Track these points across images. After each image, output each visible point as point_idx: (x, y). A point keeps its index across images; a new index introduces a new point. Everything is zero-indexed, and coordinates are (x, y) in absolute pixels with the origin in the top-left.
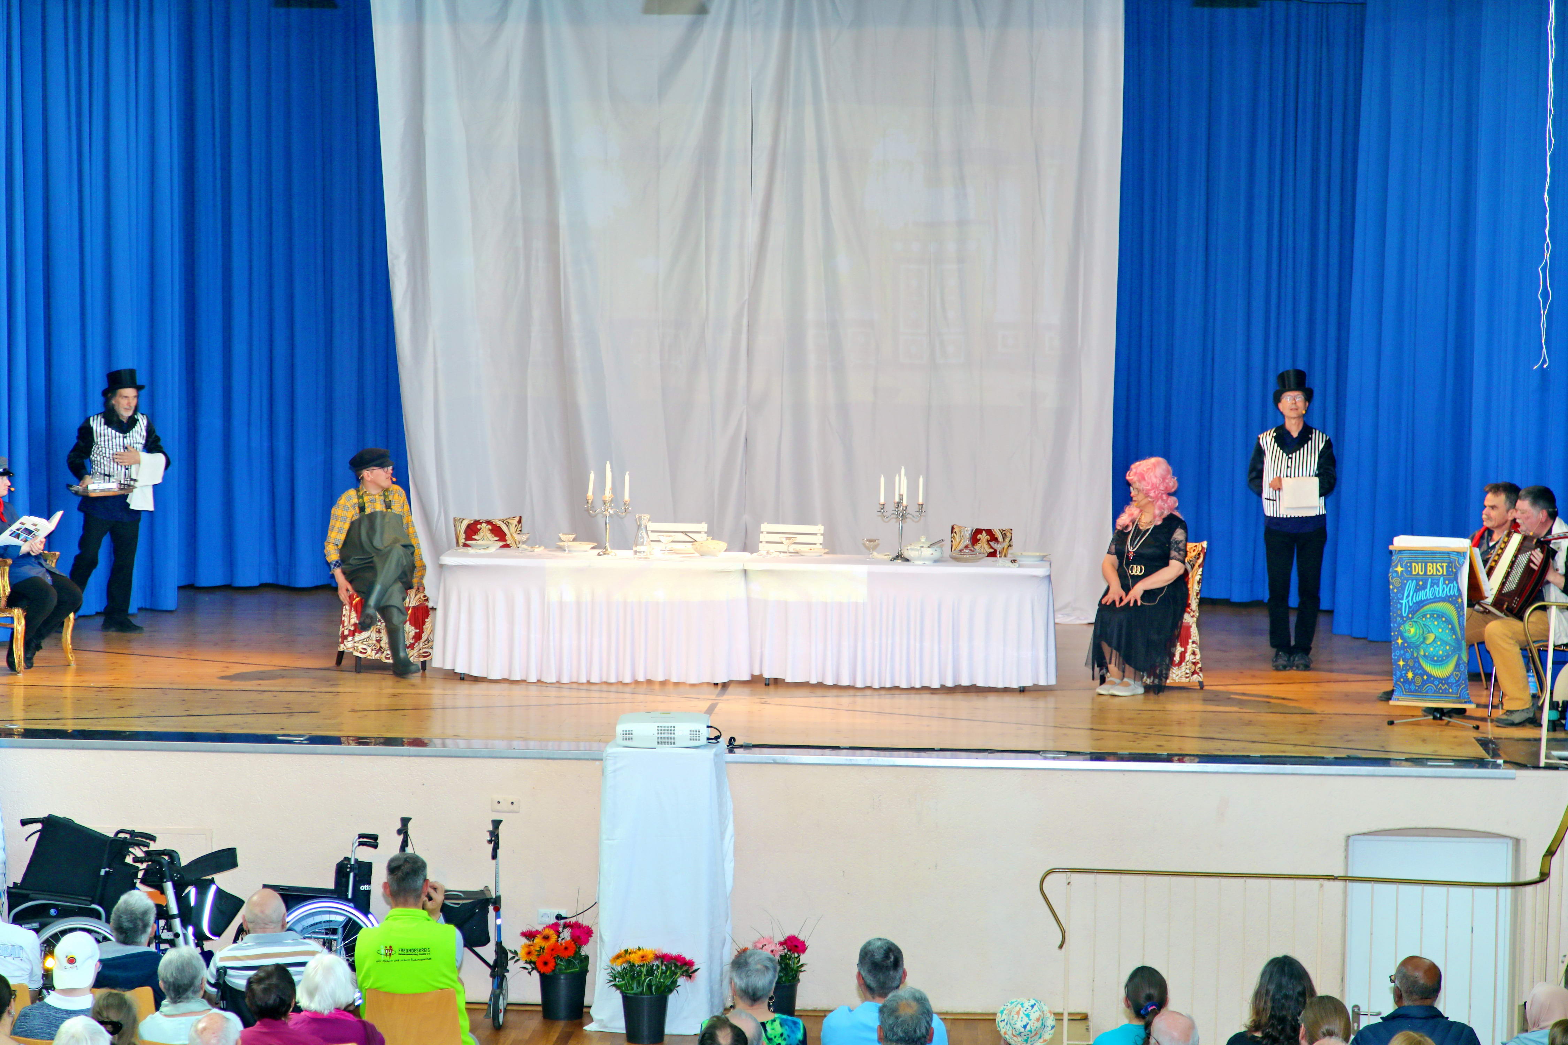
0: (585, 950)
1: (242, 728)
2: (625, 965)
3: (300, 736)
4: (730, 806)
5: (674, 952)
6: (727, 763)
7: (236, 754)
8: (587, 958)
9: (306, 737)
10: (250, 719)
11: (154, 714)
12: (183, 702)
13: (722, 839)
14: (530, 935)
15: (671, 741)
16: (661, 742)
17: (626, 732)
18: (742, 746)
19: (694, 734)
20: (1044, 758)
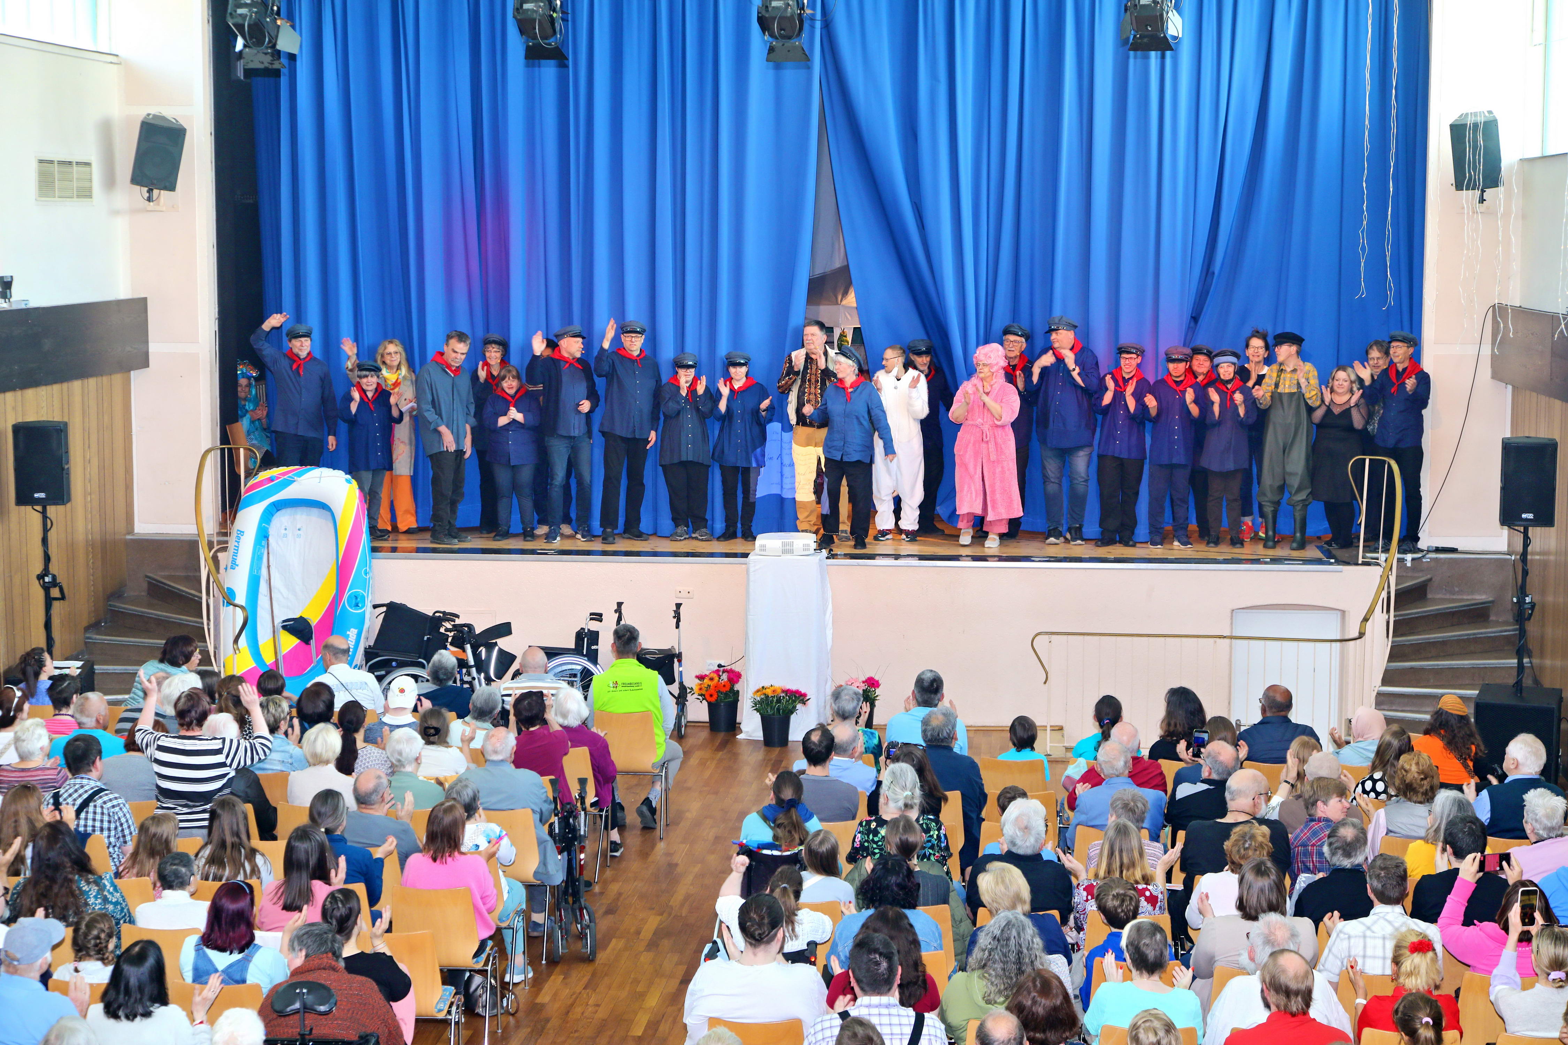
0: (737, 687)
1: (515, 545)
2: (763, 696)
4: (829, 594)
5: (793, 687)
6: (827, 566)
7: (510, 562)
8: (738, 692)
13: (825, 614)
14: (701, 678)
15: (791, 552)
16: (785, 552)
17: (761, 546)
18: (837, 555)
19: (806, 547)
20: (1033, 561)
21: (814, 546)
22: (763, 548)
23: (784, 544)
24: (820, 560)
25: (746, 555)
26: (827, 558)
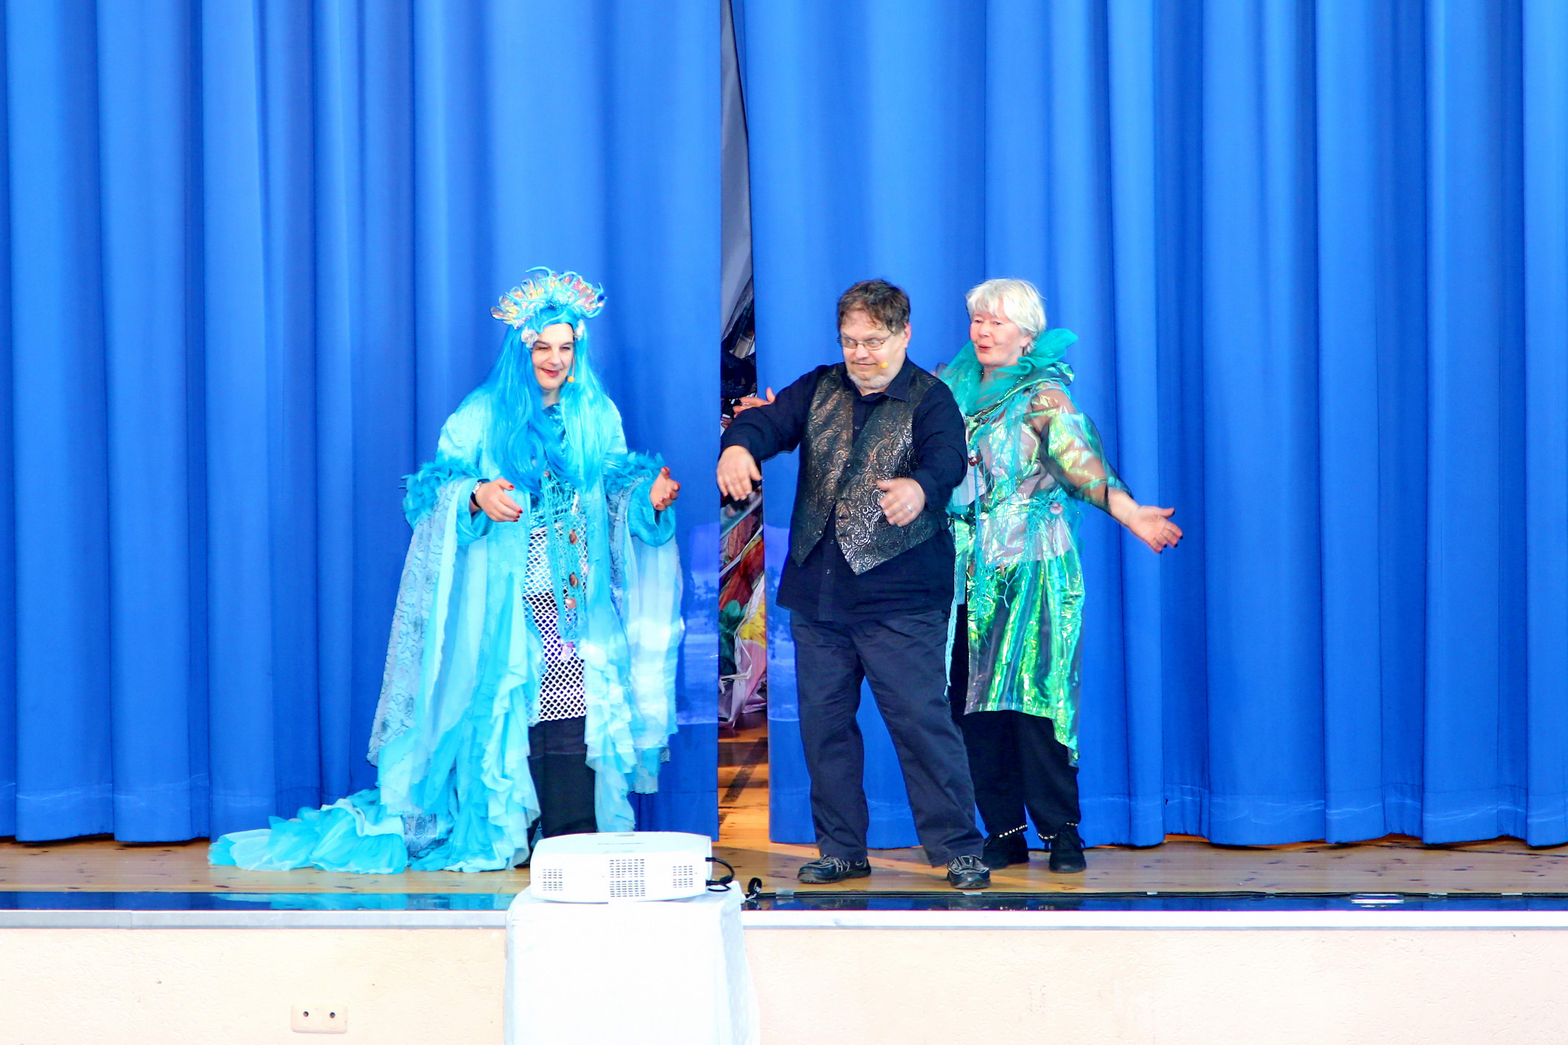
15: (637, 891)
16: (620, 890)
17: (550, 875)
18: (772, 897)
19: (683, 876)
20: (1359, 907)
21: (706, 871)
22: (554, 880)
23: (617, 868)
25: (501, 902)
26: (746, 908)
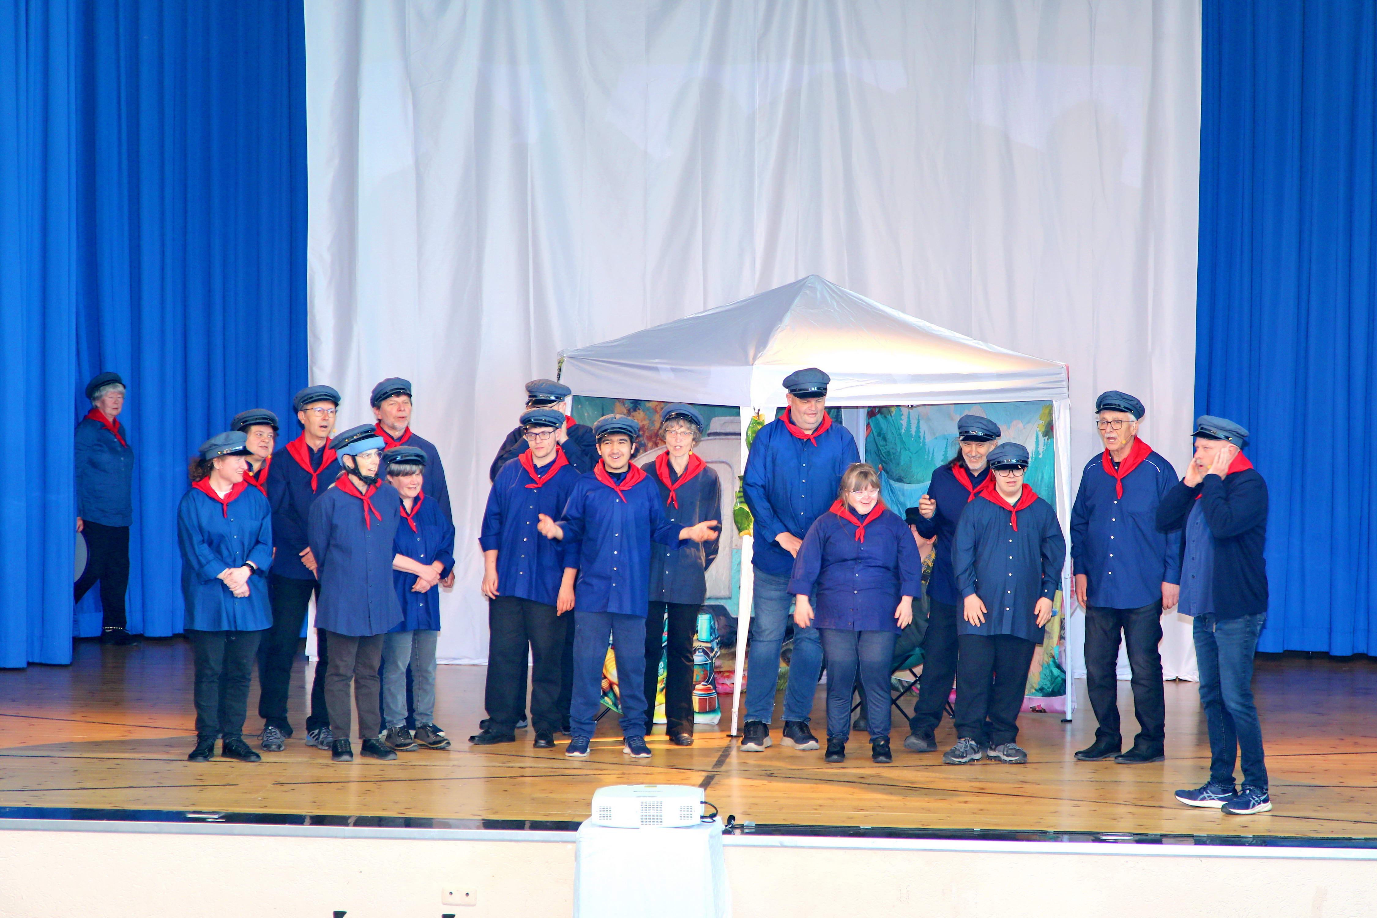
1: (145, 804)
3: (214, 813)
4: (728, 898)
6: (724, 846)
7: (136, 835)
9: (221, 815)
10: (155, 793)
11: (41, 787)
12: (76, 773)
15: (658, 820)
16: (646, 820)
17: (603, 809)
19: (686, 812)
20: (1104, 841)
21: (701, 810)
22: (606, 813)
23: (645, 807)
24: (711, 837)
25: (573, 826)
26: (725, 832)
